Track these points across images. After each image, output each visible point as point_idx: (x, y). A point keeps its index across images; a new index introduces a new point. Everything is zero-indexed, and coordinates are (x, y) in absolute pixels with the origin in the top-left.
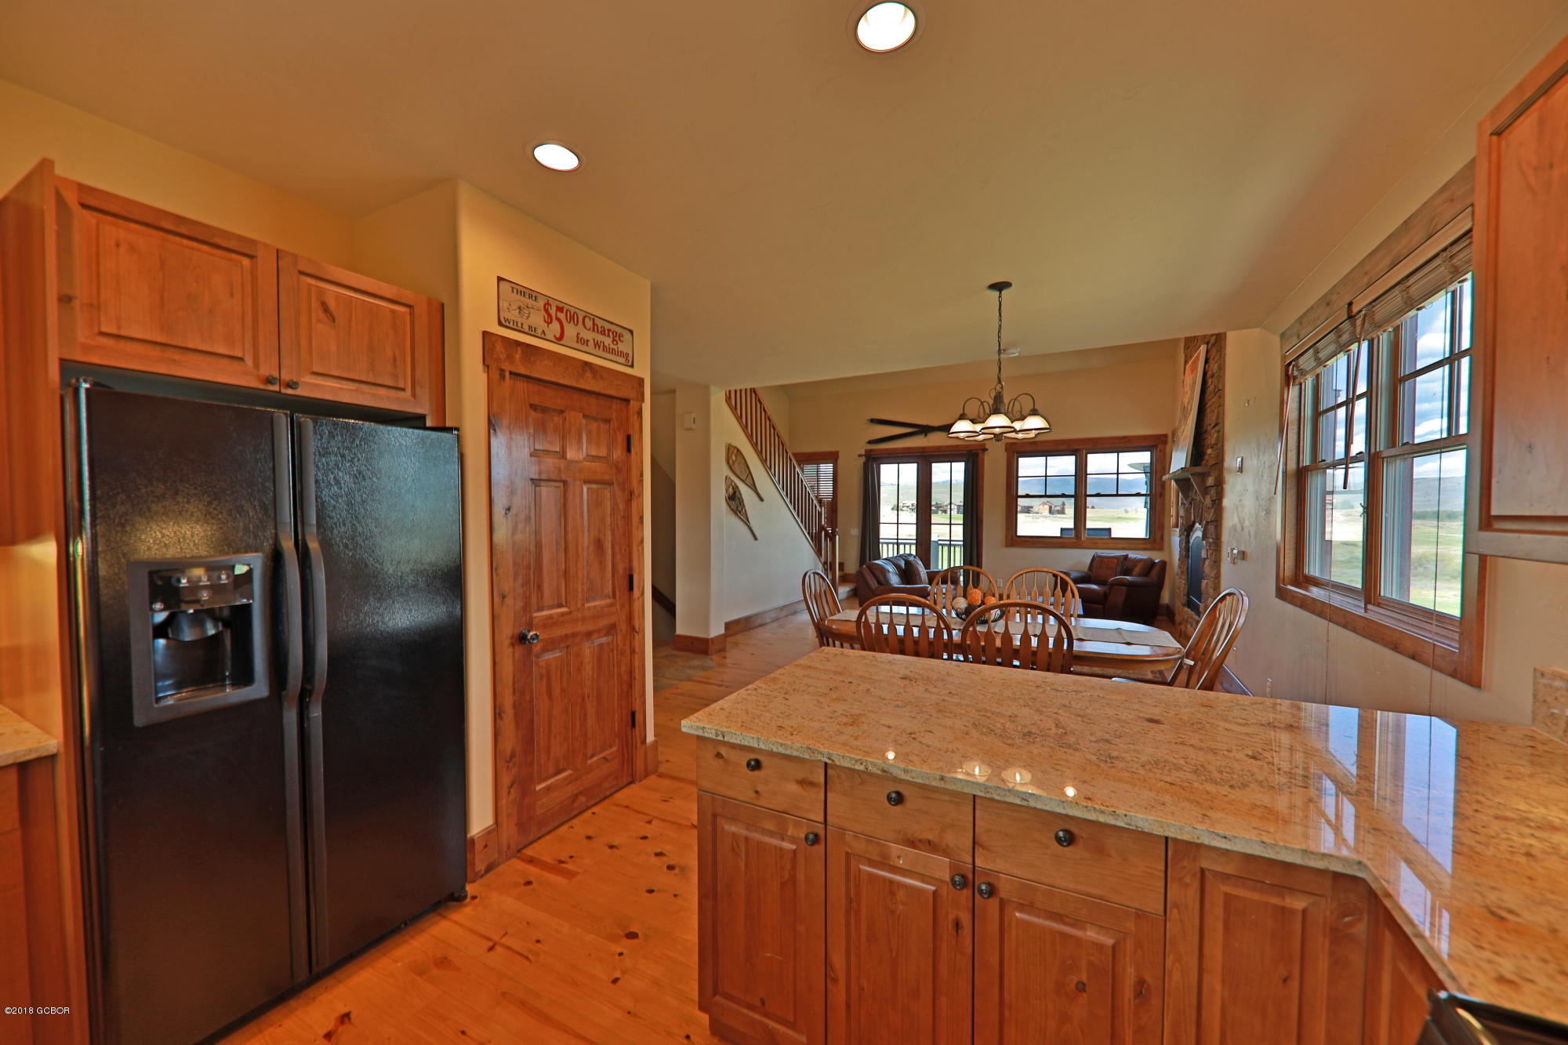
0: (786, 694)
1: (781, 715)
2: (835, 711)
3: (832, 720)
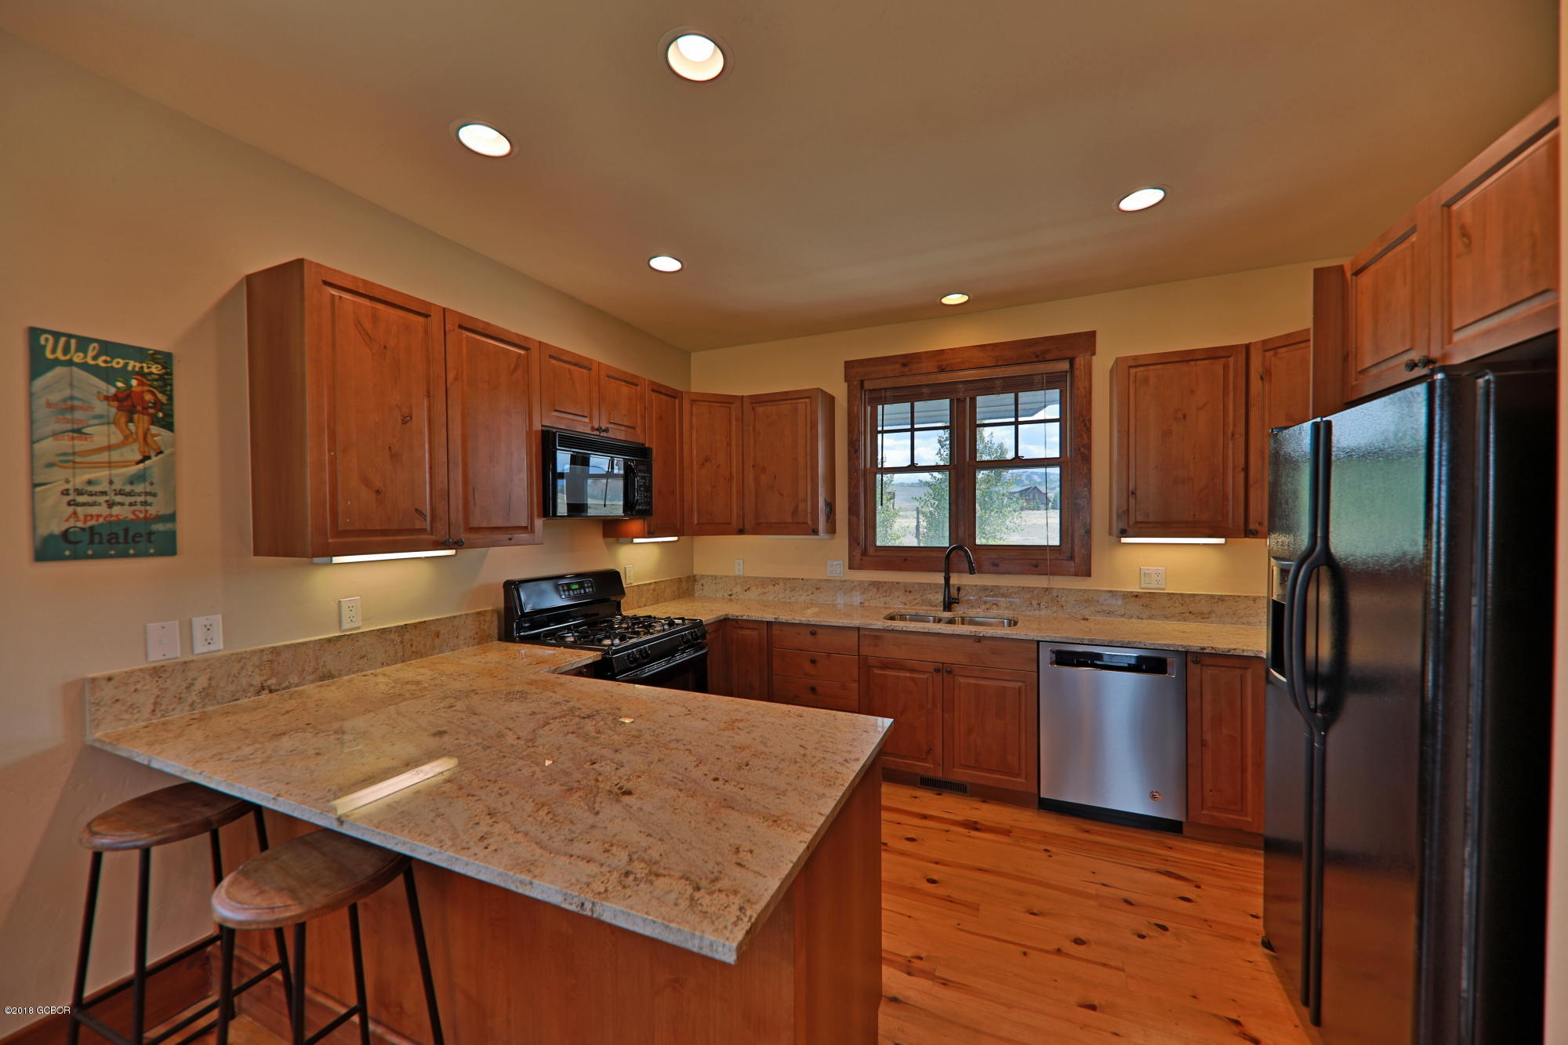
0: (804, 755)
1: (803, 727)
2: (749, 733)
3: (753, 723)
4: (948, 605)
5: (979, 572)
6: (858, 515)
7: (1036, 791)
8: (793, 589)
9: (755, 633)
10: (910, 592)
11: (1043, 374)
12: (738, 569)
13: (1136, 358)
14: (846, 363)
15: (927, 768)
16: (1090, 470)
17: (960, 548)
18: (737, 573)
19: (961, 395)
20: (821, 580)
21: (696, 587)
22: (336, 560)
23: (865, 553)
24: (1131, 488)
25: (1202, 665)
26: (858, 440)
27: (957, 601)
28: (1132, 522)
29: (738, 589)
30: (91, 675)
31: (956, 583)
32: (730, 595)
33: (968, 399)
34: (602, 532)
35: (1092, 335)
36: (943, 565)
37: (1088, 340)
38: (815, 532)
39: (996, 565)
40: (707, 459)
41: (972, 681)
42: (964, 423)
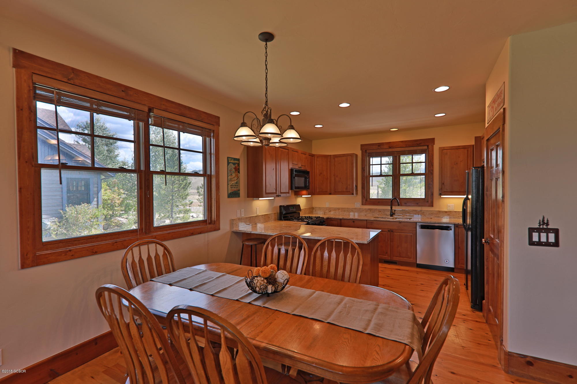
4: (391, 215)
5: (401, 206)
6: (364, 190)
7: (415, 262)
8: (344, 211)
9: (337, 222)
10: (380, 211)
11: (419, 150)
12: (327, 205)
13: (444, 147)
14: (361, 145)
15: (386, 257)
16: (433, 177)
17: (395, 199)
18: (327, 206)
19: (396, 155)
20: (353, 208)
21: (313, 211)
22: (260, 199)
23: (366, 200)
24: (443, 182)
25: (459, 228)
26: (365, 167)
27: (394, 214)
28: (443, 191)
29: (327, 211)
30: (232, 219)
31: (394, 209)
32: (325, 213)
33: (398, 156)
34: (294, 194)
35: (433, 139)
36: (390, 204)
37: (432, 140)
38: (353, 194)
39: (405, 204)
40: (321, 173)
41: (398, 233)
42: (397, 163)
